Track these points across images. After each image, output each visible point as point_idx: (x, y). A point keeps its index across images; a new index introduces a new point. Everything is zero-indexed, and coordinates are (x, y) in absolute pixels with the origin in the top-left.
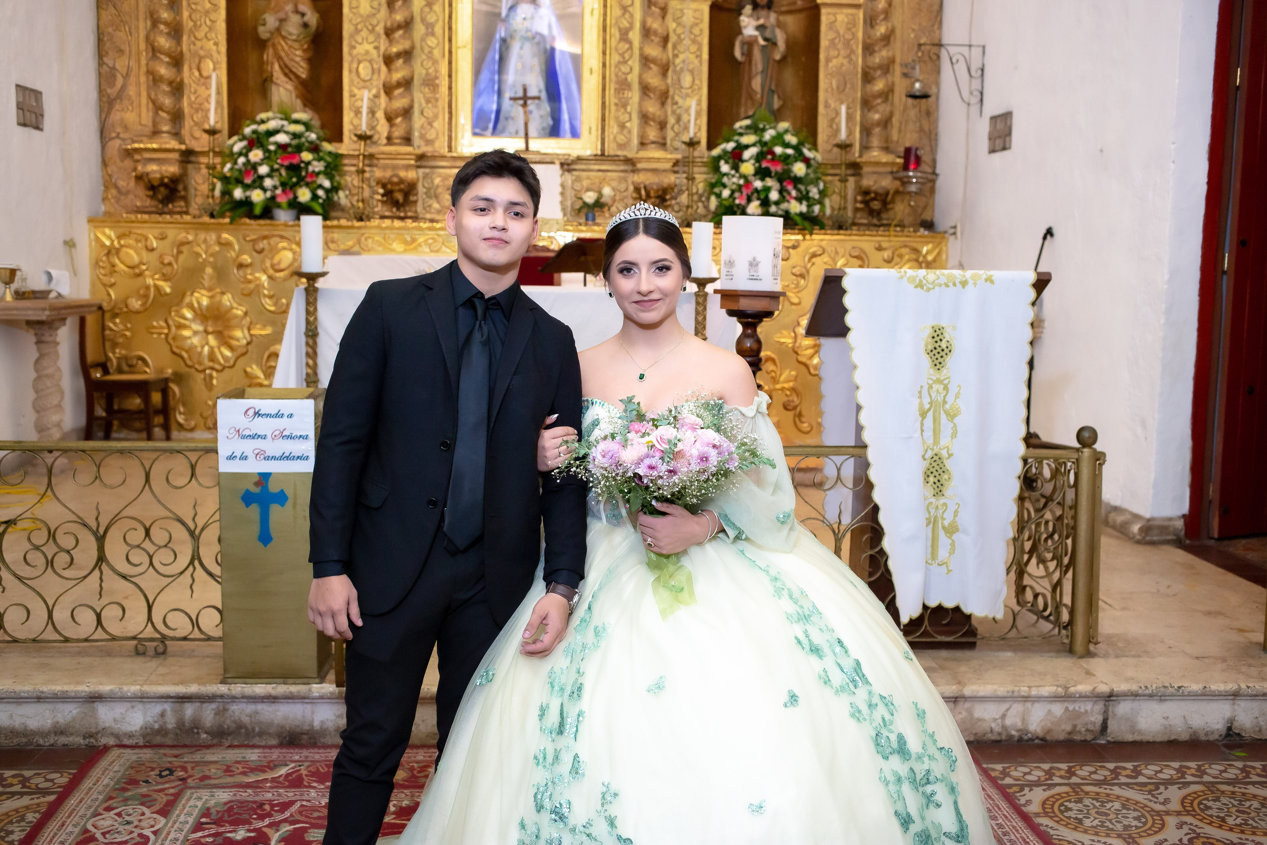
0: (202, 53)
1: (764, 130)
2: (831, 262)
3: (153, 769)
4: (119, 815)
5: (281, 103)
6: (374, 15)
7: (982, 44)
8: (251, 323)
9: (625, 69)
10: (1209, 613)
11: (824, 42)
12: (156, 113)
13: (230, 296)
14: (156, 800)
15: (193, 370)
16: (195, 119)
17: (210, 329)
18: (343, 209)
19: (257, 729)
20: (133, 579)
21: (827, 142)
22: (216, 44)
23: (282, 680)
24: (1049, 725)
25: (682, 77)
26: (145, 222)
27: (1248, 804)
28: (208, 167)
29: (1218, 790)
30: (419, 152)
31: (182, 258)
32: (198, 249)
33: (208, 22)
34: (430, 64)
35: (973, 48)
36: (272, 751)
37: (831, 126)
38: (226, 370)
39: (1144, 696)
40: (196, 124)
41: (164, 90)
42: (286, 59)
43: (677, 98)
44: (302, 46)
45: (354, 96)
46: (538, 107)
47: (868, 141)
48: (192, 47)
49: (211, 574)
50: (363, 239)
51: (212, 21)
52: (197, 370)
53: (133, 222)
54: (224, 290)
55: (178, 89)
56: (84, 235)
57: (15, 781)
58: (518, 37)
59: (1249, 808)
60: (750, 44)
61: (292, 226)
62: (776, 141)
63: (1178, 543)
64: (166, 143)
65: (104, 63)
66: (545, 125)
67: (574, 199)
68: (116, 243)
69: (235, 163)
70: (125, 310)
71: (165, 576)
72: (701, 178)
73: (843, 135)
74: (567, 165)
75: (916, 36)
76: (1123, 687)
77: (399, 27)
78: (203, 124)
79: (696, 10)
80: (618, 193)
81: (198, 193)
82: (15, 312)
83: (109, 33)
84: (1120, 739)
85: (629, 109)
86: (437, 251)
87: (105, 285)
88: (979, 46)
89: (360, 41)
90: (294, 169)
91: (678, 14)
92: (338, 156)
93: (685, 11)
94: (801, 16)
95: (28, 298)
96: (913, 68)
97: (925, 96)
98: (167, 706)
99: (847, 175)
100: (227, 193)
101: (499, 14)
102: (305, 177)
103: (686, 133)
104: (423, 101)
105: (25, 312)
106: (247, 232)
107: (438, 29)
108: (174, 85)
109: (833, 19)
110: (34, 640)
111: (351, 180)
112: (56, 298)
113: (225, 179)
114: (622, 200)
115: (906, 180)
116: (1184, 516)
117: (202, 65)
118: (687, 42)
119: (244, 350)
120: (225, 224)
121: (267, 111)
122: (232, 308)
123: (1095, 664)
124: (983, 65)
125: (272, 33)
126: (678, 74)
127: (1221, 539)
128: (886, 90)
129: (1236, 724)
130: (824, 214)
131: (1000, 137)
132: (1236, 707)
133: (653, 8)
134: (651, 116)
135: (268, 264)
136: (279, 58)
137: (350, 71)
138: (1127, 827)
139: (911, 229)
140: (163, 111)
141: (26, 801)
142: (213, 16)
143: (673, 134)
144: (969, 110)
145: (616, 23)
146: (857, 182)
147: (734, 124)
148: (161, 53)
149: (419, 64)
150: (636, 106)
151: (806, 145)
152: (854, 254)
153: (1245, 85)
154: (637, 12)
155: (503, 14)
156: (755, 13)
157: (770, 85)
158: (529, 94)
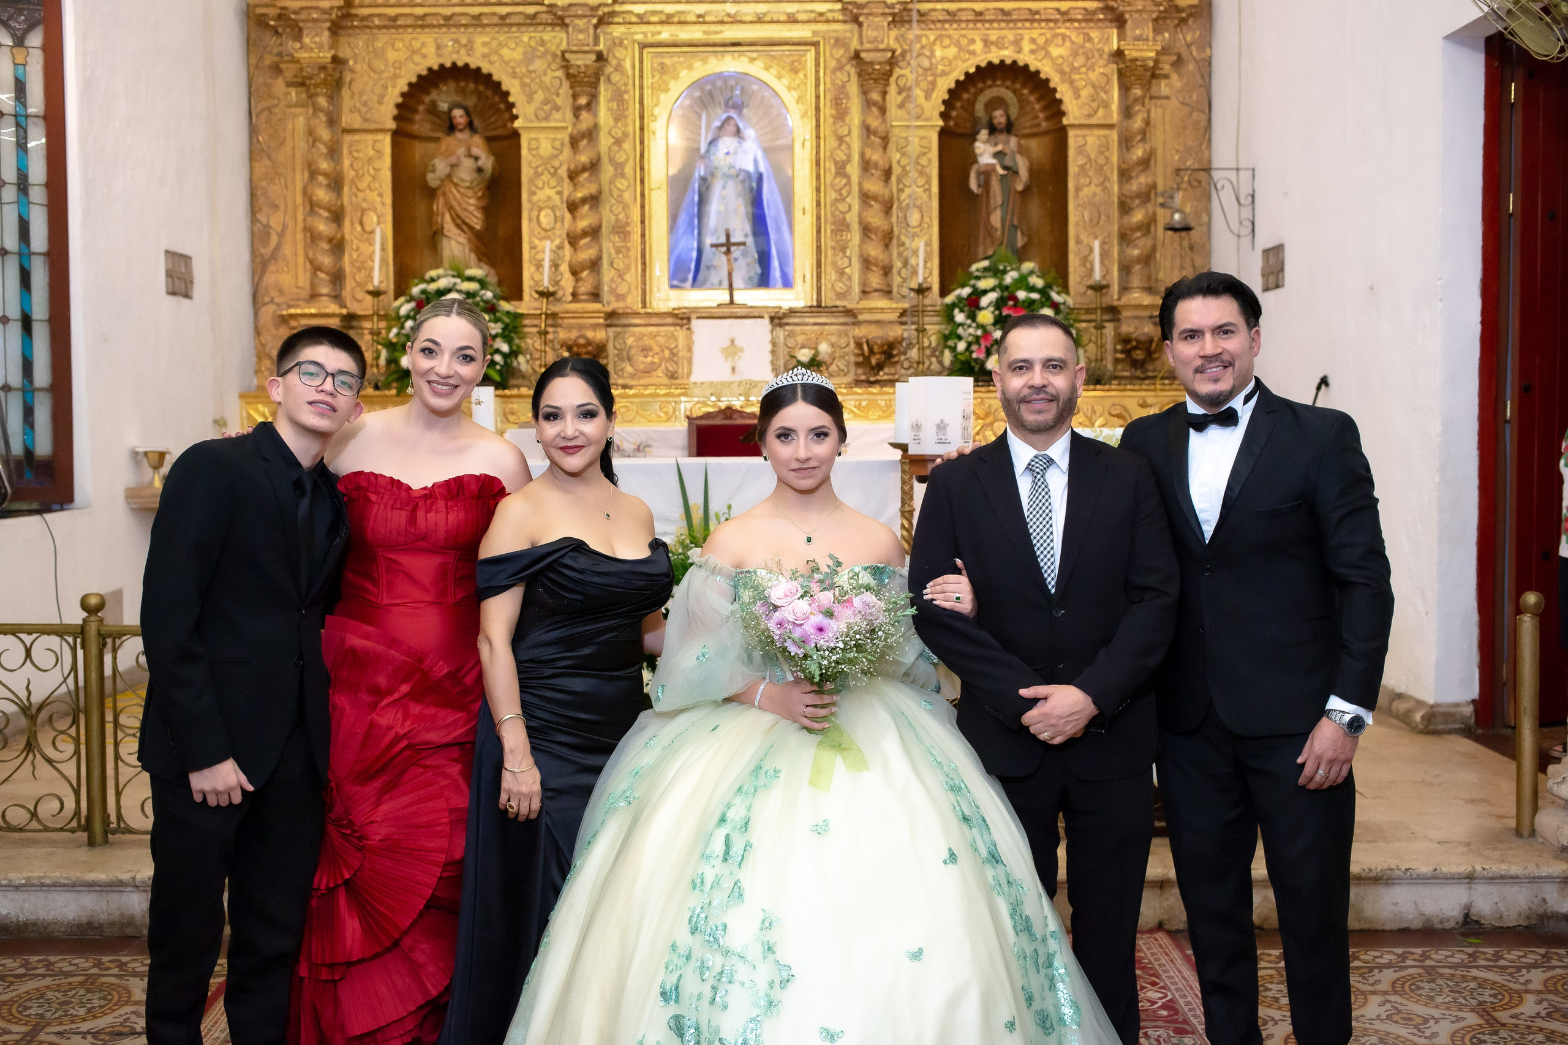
0: (365, 205)
1: (1004, 272)
2: (1087, 423)
5: (453, 258)
6: (556, 156)
7: (1251, 166)
10: (1473, 801)
11: (1073, 169)
12: (314, 275)
16: (358, 279)
18: (523, 376)
21: (1080, 283)
22: (380, 195)
24: (1266, 912)
25: (908, 214)
28: (372, 333)
29: (1437, 972)
30: (608, 309)
33: (372, 171)
34: (620, 209)
35: (1241, 173)
37: (1084, 265)
39: (1368, 879)
40: (358, 284)
41: (323, 248)
42: (458, 208)
43: (903, 238)
44: (476, 193)
45: (535, 247)
46: (745, 254)
47: (1128, 282)
51: (377, 170)
55: (338, 246)
56: (235, 412)
58: (719, 175)
60: (986, 174)
62: (1019, 285)
63: (1467, 732)
64: (325, 307)
65: (257, 220)
66: (752, 274)
67: (787, 357)
69: (402, 327)
72: (934, 329)
73: (1097, 275)
74: (778, 319)
75: (1180, 158)
77: (584, 169)
78: (366, 284)
79: (923, 138)
80: (838, 350)
83: (263, 187)
85: (848, 253)
86: (630, 421)
88: (1247, 169)
89: (540, 185)
91: (902, 143)
92: (517, 317)
93: (910, 139)
94: (1046, 140)
96: (1172, 197)
97: (1187, 229)
99: (1103, 321)
100: (393, 361)
101: (698, 150)
103: (914, 279)
104: (612, 251)
107: (628, 170)
108: (334, 242)
109: (1083, 142)
111: (532, 342)
113: (391, 346)
114: (842, 357)
116: (1474, 701)
117: (365, 219)
118: (914, 174)
120: (392, 396)
121: (437, 267)
124: (1254, 191)
125: (442, 181)
126: (905, 210)
128: (1146, 221)
129: (1473, 911)
131: (1272, 273)
132: (1473, 892)
133: (873, 138)
134: (874, 261)
136: (450, 208)
137: (530, 220)
140: (321, 271)
142: (377, 164)
143: (899, 280)
144: (1238, 243)
145: (832, 155)
146: (1116, 328)
147: (970, 265)
148: (320, 207)
149: (607, 209)
150: (857, 249)
151: (1055, 288)
152: (1113, 412)
153: (1519, 212)
154: (855, 141)
155: (703, 150)
156: (992, 137)
157: (1012, 219)
158: (733, 240)
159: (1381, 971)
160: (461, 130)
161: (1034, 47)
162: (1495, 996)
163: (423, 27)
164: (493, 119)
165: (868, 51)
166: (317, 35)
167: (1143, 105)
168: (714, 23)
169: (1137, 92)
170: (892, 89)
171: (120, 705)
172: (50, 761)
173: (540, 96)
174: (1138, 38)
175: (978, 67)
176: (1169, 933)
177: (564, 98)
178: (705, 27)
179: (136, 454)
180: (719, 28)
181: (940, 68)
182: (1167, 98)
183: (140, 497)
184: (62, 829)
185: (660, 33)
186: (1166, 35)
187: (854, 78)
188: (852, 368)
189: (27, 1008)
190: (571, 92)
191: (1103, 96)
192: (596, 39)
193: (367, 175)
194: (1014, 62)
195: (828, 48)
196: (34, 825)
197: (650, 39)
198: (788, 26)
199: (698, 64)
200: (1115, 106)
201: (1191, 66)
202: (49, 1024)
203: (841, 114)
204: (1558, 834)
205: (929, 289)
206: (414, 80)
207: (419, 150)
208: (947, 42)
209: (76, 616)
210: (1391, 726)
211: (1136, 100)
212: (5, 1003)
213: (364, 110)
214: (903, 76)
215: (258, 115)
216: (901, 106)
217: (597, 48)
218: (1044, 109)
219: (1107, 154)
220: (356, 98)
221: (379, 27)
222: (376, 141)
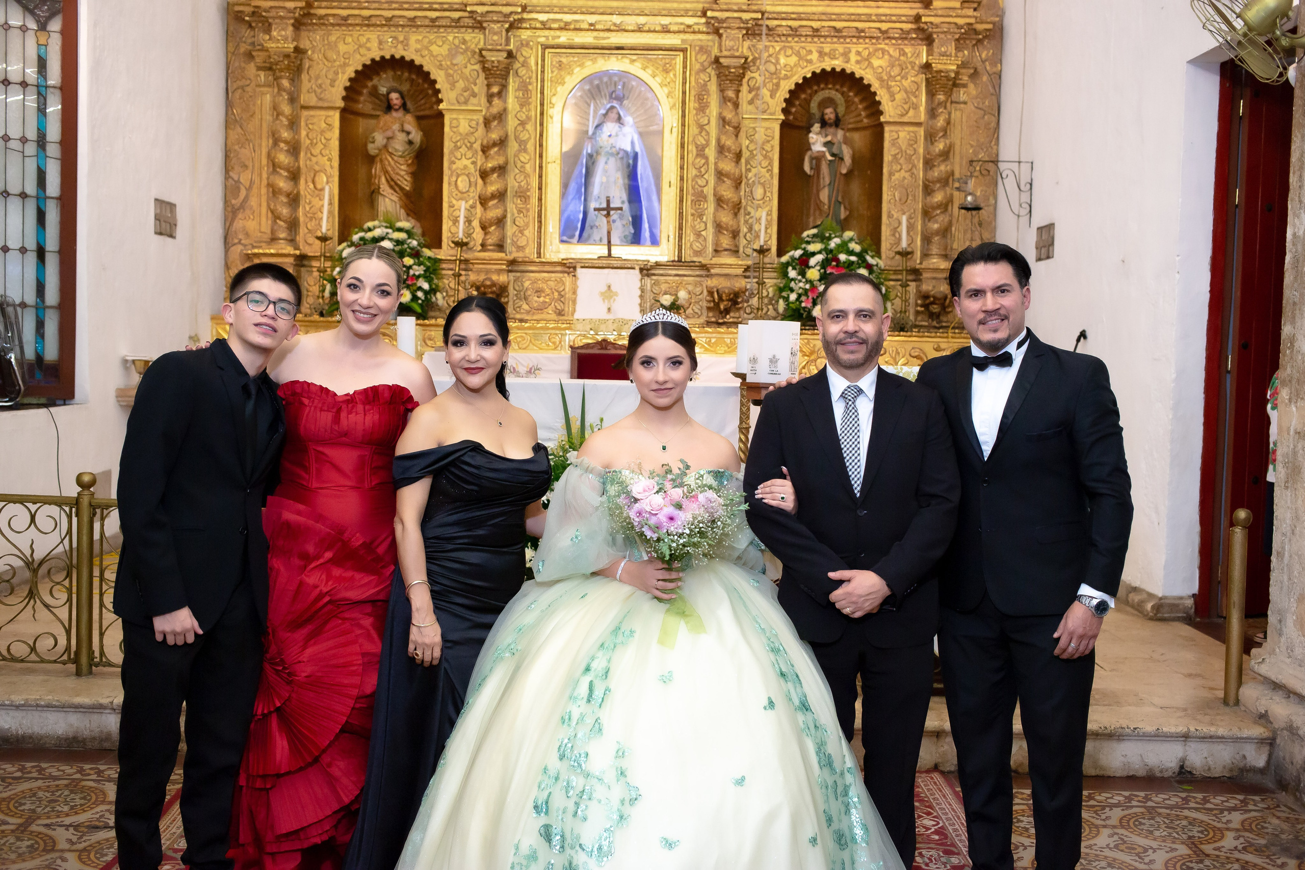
0: (317, 168)
1: (830, 238)
2: (892, 362)
5: (387, 213)
6: (473, 133)
7: (1030, 160)
9: (701, 182)
11: (887, 158)
12: (274, 222)
16: (309, 227)
18: (439, 310)
21: (890, 250)
22: (330, 160)
25: (754, 189)
28: (320, 270)
29: (1156, 812)
30: (510, 257)
33: (323, 141)
34: (522, 177)
35: (1022, 165)
37: (893, 235)
39: (1104, 735)
40: (310, 231)
41: (282, 202)
42: (392, 173)
43: (749, 209)
44: (407, 161)
45: (453, 206)
46: (621, 217)
47: (928, 249)
48: (308, 162)
51: (328, 140)
55: (294, 200)
56: (207, 331)
58: (603, 153)
60: (817, 159)
62: (841, 249)
63: (1188, 620)
64: (282, 248)
65: (230, 177)
66: (627, 233)
67: (652, 301)
72: (771, 282)
73: (904, 244)
74: (646, 270)
75: (974, 151)
77: (494, 145)
78: (316, 231)
79: (767, 129)
80: (693, 296)
83: (235, 150)
85: (704, 219)
88: (1027, 162)
89: (459, 157)
91: (751, 132)
92: (437, 261)
93: (757, 129)
94: (867, 133)
96: (966, 183)
97: (978, 209)
99: (907, 280)
101: (587, 132)
103: (757, 242)
104: (515, 211)
107: (530, 146)
108: (291, 196)
109: (896, 136)
111: (448, 282)
114: (697, 303)
116: (1194, 595)
117: (317, 179)
118: (759, 157)
121: (374, 220)
124: (1032, 180)
125: (380, 150)
126: (751, 186)
128: (944, 202)
129: (1187, 763)
131: (1044, 247)
132: (1187, 748)
133: (727, 127)
134: (725, 226)
136: (386, 172)
137: (449, 184)
140: (280, 219)
142: (328, 135)
143: (745, 242)
144: (1018, 221)
145: (694, 140)
146: (917, 287)
147: (802, 233)
148: (281, 168)
149: (512, 177)
150: (711, 216)
151: (869, 252)
152: (913, 354)
153: (1243, 204)
154: (713, 129)
155: (590, 133)
156: (823, 130)
157: (837, 196)
158: (612, 206)
159: (1111, 810)
160: (396, 110)
161: (859, 58)
162: (1202, 832)
163: (368, 26)
164: (423, 102)
165: (725, 57)
166: (283, 29)
167: (945, 108)
168: (603, 30)
169: (941, 97)
170: (745, 88)
171: (105, 563)
172: (47, 606)
173: (461, 84)
174: (944, 54)
175: (814, 73)
176: (942, 773)
177: (480, 87)
178: (595, 34)
179: (126, 361)
180: (606, 34)
181: (783, 72)
182: (965, 103)
184: (55, 661)
185: (559, 37)
186: (966, 52)
187: (714, 79)
188: (705, 312)
189: (21, 804)
190: (486, 82)
191: (914, 100)
192: (508, 40)
193: (319, 143)
194: (843, 70)
195: (693, 54)
196: (33, 657)
197: (551, 42)
198: (663, 35)
199: (589, 63)
200: (922, 109)
201: (985, 78)
202: (39, 818)
203: (702, 107)
204: (1257, 704)
205: (768, 250)
206: (360, 68)
207: (362, 125)
208: (789, 52)
209: (72, 490)
210: (1127, 613)
211: (940, 104)
212: (4, 799)
213: (319, 91)
214: (753, 78)
215: (233, 93)
216: (751, 102)
217: (508, 48)
218: (865, 108)
219: (915, 146)
220: (313, 81)
221: (333, 25)
222: (327, 117)
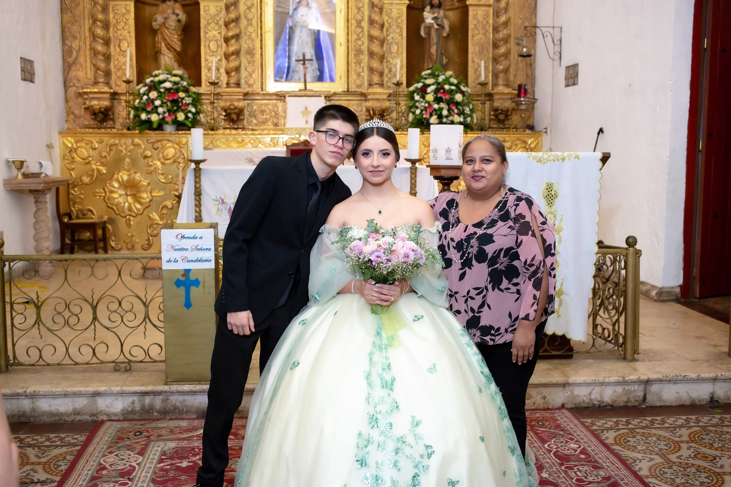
0: (121, 37)
1: (438, 76)
3: (130, 432)
4: (117, 455)
5: (166, 65)
6: (218, 15)
7: (560, 26)
8: (152, 189)
9: (360, 43)
10: (698, 337)
11: (471, 26)
12: (96, 72)
13: (140, 174)
14: (135, 448)
15: (119, 217)
16: (118, 75)
17: (129, 193)
18: (202, 124)
19: (185, 410)
20: (112, 330)
21: (474, 82)
22: (129, 32)
23: (198, 382)
24: (615, 398)
25: (392, 46)
26: (91, 133)
27: (724, 436)
28: (126, 102)
29: (708, 430)
30: (245, 91)
31: (112, 153)
32: (120, 148)
33: (124, 20)
34: (250, 42)
35: (555, 29)
36: (194, 421)
37: (475, 73)
38: (138, 216)
39: (666, 381)
40: (118, 77)
41: (100, 59)
42: (168, 40)
43: (389, 58)
44: (177, 32)
45: (207, 60)
46: (311, 65)
47: (496, 82)
48: (115, 34)
49: (155, 326)
50: (214, 140)
51: (127, 20)
52: (122, 216)
53: (84, 133)
54: (136, 171)
55: (107, 58)
56: (57, 141)
57: (57, 439)
58: (299, 26)
59: (725, 438)
60: (429, 28)
61: (174, 134)
62: (445, 82)
63: (677, 301)
64: (102, 89)
65: (65, 44)
66: (315, 75)
68: (74, 145)
69: (141, 99)
70: (80, 183)
71: (130, 327)
72: (404, 103)
73: (483, 78)
74: (328, 97)
75: (522, 22)
76: (654, 376)
77: (233, 21)
78: (122, 77)
79: (399, 9)
81: (120, 116)
82: (24, 185)
83: (68, 27)
84: (653, 405)
85: (362, 65)
86: (256, 147)
87: (69, 169)
88: (558, 27)
89: (210, 29)
90: (175, 102)
91: (389, 12)
92: (199, 95)
93: (393, 10)
94: (458, 12)
95: (30, 177)
96: (522, 40)
97: (529, 56)
98: (136, 398)
99: (485, 101)
100: (137, 116)
101: (289, 13)
102: (181, 106)
103: (394, 78)
104: (246, 63)
105: (30, 185)
106: (148, 138)
107: (254, 22)
108: (106, 56)
109: (476, 13)
110: (59, 364)
111: (206, 107)
112: (45, 177)
113: (136, 109)
115: (519, 103)
116: (680, 286)
117: (121, 44)
118: (394, 27)
119: (149, 205)
120: (136, 134)
121: (158, 69)
122: (141, 181)
123: (638, 365)
124: (561, 38)
125: (160, 26)
126: (389, 45)
127: (701, 298)
128: (506, 52)
129: (715, 395)
130: (473, 122)
131: (571, 78)
132: (715, 386)
133: (375, 8)
134: (375, 69)
135: (161, 156)
136: (165, 40)
137: (205, 46)
138: (660, 450)
139: (522, 130)
140: (99, 70)
141: (64, 449)
142: (127, 17)
143: (387, 79)
144: (553, 63)
145: (354, 17)
146: (491, 104)
147: (421, 73)
148: (98, 38)
149: (244, 42)
150: (366, 63)
151: (462, 84)
153: (709, 48)
154: (366, 11)
155: (291, 13)
156: (432, 10)
157: (441, 50)
158: (306, 58)
159: (680, 429)
160: (169, 1)
171: (14, 298)
176: (568, 409)
179: (8, 162)
183: (12, 184)
193: (122, 22)
207: (148, 10)
219: (487, 19)
222: (126, 5)
